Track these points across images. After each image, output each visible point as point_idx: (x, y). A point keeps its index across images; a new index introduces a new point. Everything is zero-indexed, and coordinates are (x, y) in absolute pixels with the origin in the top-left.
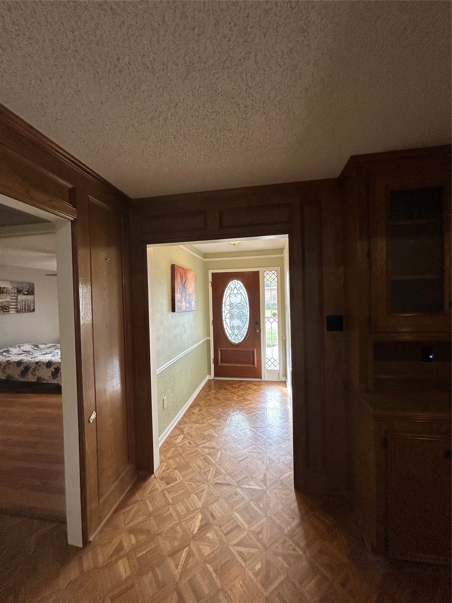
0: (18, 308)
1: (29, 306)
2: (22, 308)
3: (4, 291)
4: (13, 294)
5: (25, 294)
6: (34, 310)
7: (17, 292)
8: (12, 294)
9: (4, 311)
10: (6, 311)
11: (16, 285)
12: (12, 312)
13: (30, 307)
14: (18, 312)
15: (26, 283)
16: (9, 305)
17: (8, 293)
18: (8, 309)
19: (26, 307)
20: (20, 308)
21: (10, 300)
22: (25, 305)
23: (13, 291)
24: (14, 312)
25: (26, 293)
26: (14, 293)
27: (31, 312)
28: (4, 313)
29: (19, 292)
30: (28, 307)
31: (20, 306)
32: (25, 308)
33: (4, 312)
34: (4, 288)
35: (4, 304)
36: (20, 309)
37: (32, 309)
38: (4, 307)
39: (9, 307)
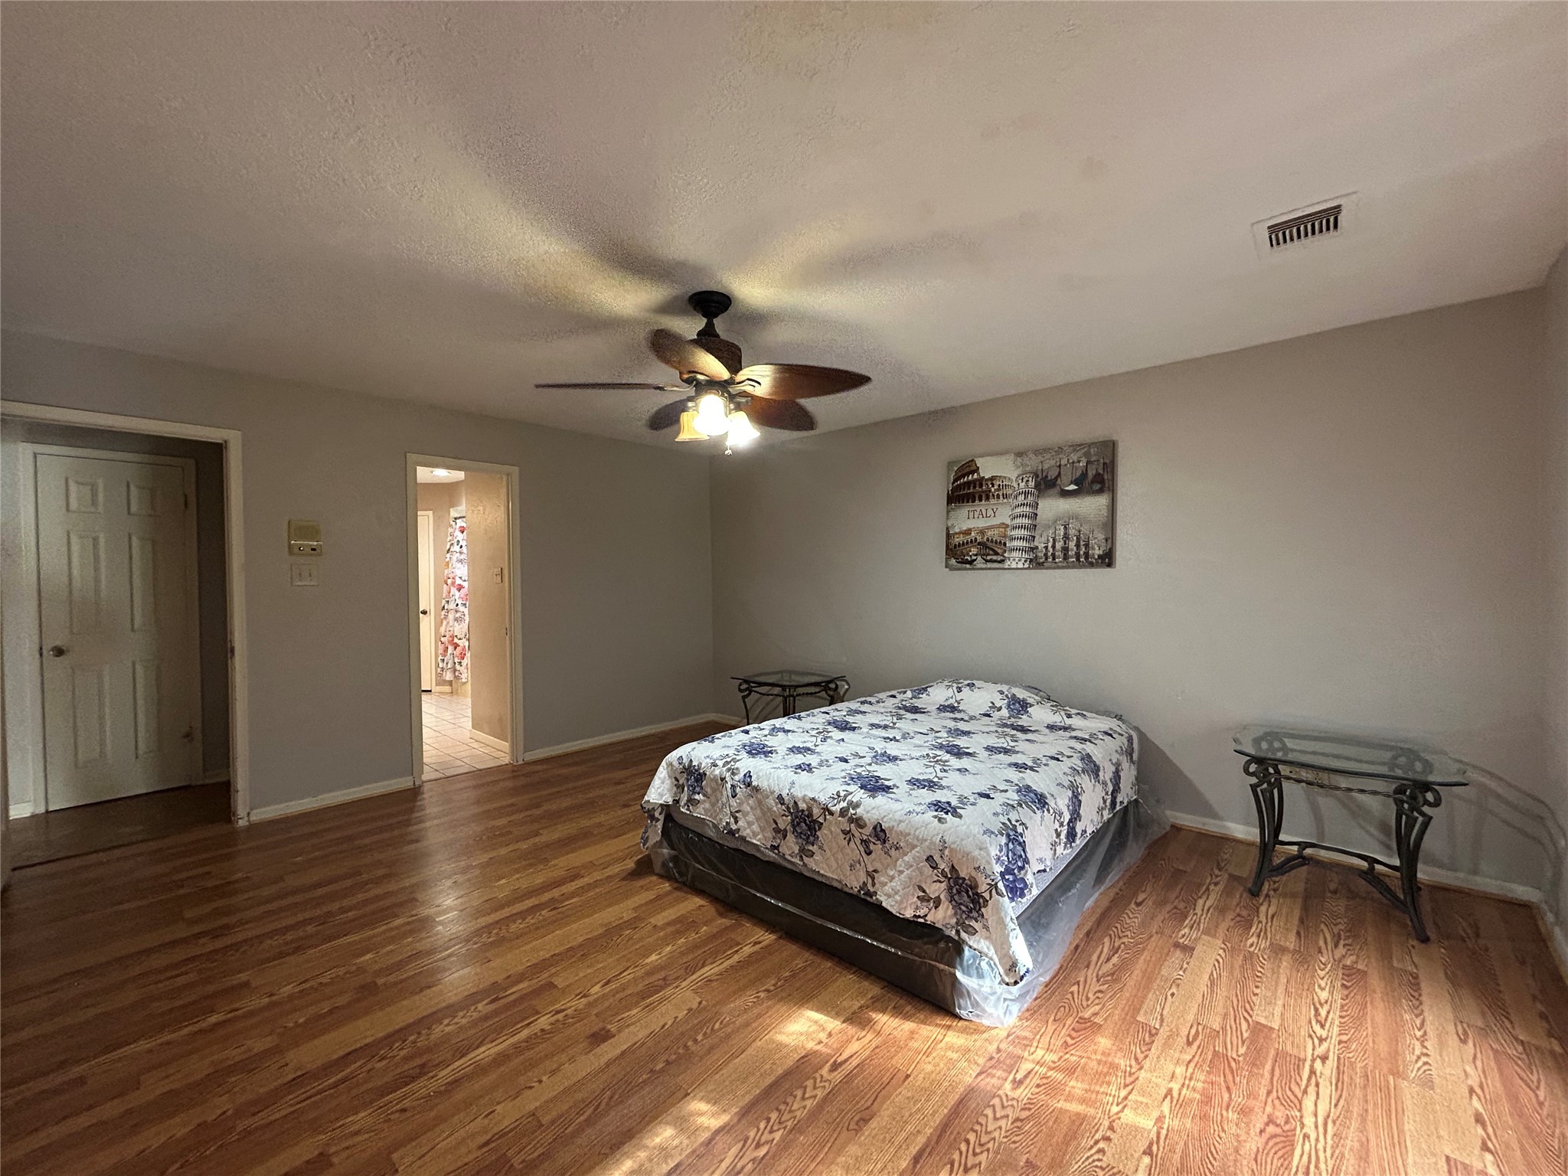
0: (1037, 548)
1: (1082, 543)
2: (1054, 547)
3: (993, 490)
4: (1021, 498)
5: (1065, 494)
6: (1107, 559)
7: (1037, 486)
8: (1016, 497)
9: (989, 558)
10: (995, 558)
11: (1033, 462)
12: (1014, 565)
13: (1087, 546)
14: (1036, 563)
15: (1076, 447)
16: (1005, 536)
17: (1005, 496)
18: (999, 551)
19: (1072, 545)
20: (1046, 548)
21: (1008, 522)
22: (1066, 537)
23: (1022, 485)
24: (1020, 565)
25: (1073, 487)
26: (1026, 494)
27: (1092, 565)
28: (989, 565)
29: (1046, 484)
30: (1078, 546)
31: (1044, 539)
32: (1065, 549)
33: (987, 561)
34: (992, 479)
35: (990, 533)
36: (1046, 555)
37: (1097, 552)
38: (989, 544)
39: (1005, 544)
